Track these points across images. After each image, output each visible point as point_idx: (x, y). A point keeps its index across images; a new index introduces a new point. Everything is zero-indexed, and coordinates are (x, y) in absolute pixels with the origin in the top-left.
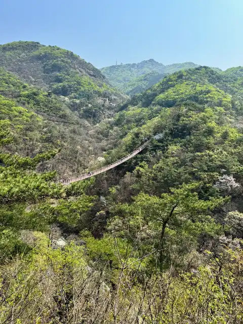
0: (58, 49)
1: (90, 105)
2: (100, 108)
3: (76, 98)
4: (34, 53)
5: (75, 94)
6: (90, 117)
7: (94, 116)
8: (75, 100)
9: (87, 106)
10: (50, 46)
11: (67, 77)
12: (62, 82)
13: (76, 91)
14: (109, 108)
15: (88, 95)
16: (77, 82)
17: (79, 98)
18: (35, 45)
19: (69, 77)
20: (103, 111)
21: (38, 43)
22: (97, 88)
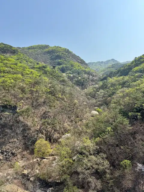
0: (60, 47)
1: (80, 78)
2: (86, 80)
3: (70, 73)
4: (46, 50)
5: (70, 71)
6: (80, 85)
7: (82, 85)
8: (70, 74)
9: (78, 78)
10: (55, 46)
11: (65, 62)
12: (62, 65)
13: (70, 70)
14: (92, 81)
15: (79, 72)
16: (71, 65)
17: (72, 74)
18: (47, 47)
19: (66, 62)
20: (88, 82)
21: (48, 45)
22: (84, 69)
